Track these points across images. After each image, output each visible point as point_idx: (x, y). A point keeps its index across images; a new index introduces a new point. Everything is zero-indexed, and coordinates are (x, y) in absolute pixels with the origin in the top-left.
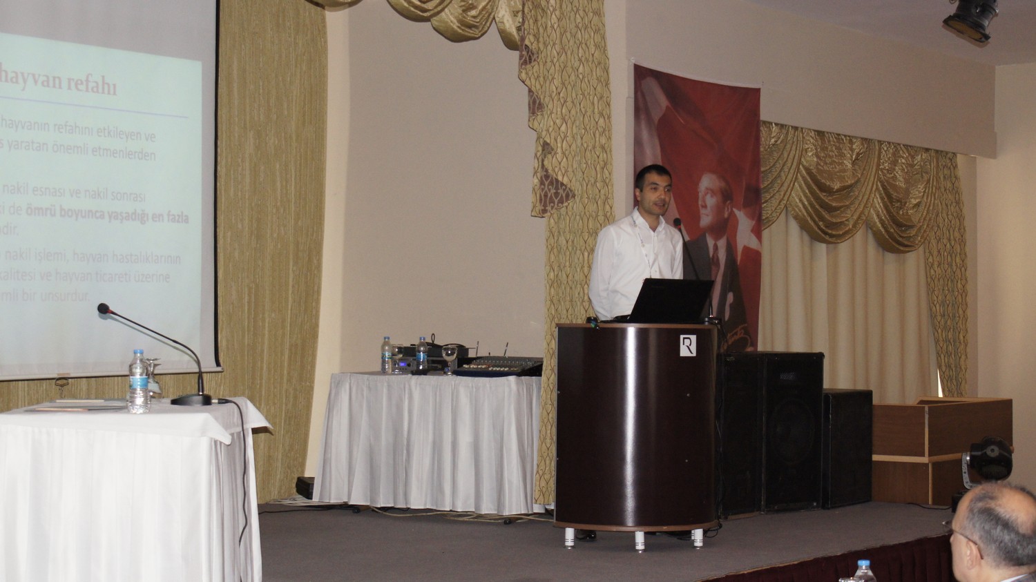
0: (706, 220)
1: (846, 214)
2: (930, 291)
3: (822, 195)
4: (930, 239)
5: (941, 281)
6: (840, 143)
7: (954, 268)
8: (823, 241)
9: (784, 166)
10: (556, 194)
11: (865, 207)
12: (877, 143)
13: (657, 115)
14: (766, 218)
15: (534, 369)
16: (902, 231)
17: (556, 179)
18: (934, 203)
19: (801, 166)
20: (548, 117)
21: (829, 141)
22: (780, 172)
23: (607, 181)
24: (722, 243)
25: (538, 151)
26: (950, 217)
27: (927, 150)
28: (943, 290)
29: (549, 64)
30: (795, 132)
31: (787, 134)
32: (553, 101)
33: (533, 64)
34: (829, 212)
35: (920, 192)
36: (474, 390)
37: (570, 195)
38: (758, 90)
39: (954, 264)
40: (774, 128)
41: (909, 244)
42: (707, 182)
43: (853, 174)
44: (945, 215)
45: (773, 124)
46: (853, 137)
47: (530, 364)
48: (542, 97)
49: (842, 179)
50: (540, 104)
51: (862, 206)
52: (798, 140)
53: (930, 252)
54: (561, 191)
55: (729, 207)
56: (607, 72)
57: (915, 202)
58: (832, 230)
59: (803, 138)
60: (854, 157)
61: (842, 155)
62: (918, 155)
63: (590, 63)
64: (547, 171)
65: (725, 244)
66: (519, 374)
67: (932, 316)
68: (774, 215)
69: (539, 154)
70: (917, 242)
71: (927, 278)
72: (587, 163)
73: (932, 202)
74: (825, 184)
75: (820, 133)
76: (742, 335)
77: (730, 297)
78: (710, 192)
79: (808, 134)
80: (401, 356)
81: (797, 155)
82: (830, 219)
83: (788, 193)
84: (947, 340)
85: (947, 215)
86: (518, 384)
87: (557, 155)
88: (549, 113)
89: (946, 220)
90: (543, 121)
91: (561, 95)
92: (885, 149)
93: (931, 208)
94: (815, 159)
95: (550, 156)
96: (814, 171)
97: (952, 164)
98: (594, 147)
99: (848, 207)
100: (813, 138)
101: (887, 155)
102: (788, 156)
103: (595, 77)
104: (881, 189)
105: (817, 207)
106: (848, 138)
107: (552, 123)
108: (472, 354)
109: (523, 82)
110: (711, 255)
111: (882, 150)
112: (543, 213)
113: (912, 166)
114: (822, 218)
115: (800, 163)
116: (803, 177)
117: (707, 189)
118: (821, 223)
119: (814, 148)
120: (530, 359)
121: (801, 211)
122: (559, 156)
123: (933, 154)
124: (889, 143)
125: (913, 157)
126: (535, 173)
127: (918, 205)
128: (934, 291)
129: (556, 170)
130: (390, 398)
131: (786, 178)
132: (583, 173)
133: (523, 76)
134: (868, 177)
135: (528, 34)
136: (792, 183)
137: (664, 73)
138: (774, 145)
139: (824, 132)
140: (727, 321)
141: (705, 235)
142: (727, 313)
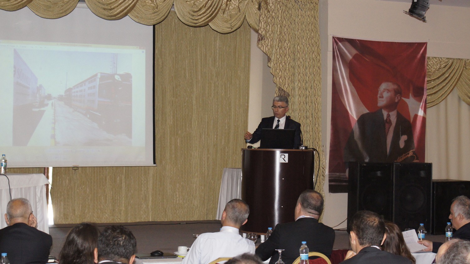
0: (381, 102)
17: (281, 88)
24: (394, 113)
30: (458, 61)
40: (443, 60)
42: (383, 86)
52: (460, 65)
55: (399, 97)
59: (466, 63)
65: (397, 114)
76: (411, 155)
77: (404, 138)
110: (385, 117)
115: (461, 75)
117: (385, 89)
121: (466, 97)
133: (260, 46)
135: (260, 28)
136: (454, 85)
137: (355, 40)
138: (444, 67)
140: (403, 148)
141: (381, 110)
142: (402, 145)
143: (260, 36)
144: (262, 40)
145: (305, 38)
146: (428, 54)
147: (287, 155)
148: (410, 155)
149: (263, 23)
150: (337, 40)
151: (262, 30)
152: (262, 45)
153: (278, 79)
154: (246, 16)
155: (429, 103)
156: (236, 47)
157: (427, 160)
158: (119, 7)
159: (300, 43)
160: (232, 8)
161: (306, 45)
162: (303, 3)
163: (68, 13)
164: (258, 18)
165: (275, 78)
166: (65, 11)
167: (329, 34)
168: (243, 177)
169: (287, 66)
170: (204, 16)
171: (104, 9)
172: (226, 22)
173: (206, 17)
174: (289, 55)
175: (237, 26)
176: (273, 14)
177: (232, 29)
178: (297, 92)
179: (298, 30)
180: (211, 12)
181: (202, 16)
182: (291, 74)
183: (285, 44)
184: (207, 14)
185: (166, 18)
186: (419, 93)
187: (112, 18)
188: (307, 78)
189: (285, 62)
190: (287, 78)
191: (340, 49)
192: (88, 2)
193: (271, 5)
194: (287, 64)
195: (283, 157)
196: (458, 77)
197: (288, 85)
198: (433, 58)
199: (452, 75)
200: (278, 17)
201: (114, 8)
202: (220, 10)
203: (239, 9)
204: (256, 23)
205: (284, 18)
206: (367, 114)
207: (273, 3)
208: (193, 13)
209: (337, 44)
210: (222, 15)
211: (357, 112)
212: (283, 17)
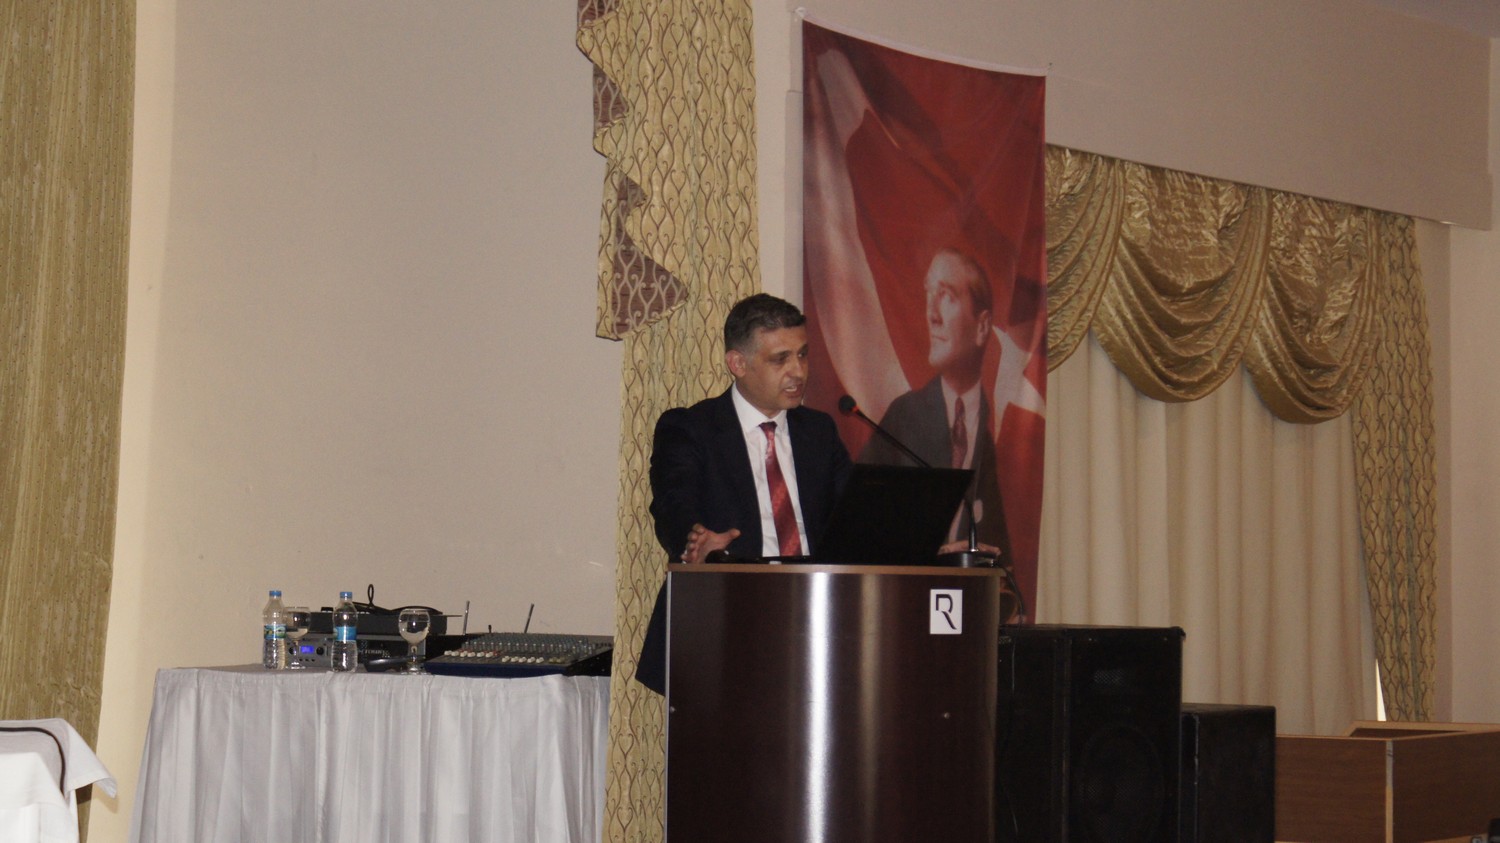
0: (941, 349)
1: (1207, 340)
2: (1363, 502)
3: (1160, 301)
4: (1364, 395)
5: (1385, 479)
6: (1193, 193)
7: (1411, 454)
8: (1158, 395)
9: (1088, 239)
10: (648, 291)
11: (1243, 326)
12: (1264, 195)
13: (847, 128)
14: (1054, 348)
15: (593, 661)
16: (1313, 378)
17: (647, 260)
18: (1373, 320)
19: (1120, 241)
20: (636, 130)
21: (1174, 189)
22: (1081, 250)
23: (750, 266)
24: (972, 398)
25: (610, 200)
26: (1403, 349)
27: (1359, 210)
28: (1389, 499)
29: (638, 17)
30: (1109, 170)
31: (1093, 172)
32: (646, 94)
33: (606, 17)
34: (1173, 336)
35: (1345, 297)
36: (472, 703)
37: (676, 293)
38: (1040, 81)
39: (1410, 445)
40: (1069, 160)
41: (1327, 404)
42: (943, 270)
43: (1221, 257)
44: (1392, 345)
45: (1068, 153)
46: (1218, 180)
47: (588, 651)
48: (624, 88)
49: (1197, 267)
50: (618, 102)
51: (1237, 326)
52: (1115, 186)
53: (1363, 422)
54: (656, 286)
55: (986, 323)
56: (748, 37)
57: (1336, 318)
58: (1175, 372)
59: (1125, 181)
60: (1221, 221)
61: (1197, 219)
62: (1341, 221)
63: (717, 18)
64: (629, 241)
65: (978, 399)
66: (567, 672)
67: (1366, 554)
68: (1069, 340)
69: (610, 206)
70: (1340, 400)
71: (1356, 475)
72: (710, 227)
73: (1370, 317)
74: (1166, 278)
75: (1157, 172)
78: (948, 291)
79: (1133, 173)
80: (306, 631)
81: (1113, 218)
82: (1175, 351)
83: (1096, 296)
84: (1395, 605)
85: (1398, 345)
86: (565, 692)
87: (652, 210)
88: (637, 120)
89: (1395, 356)
90: (624, 137)
91: (661, 83)
92: (1280, 205)
93: (1367, 330)
94: (1148, 226)
95: (637, 212)
96: (1145, 251)
97: (1405, 240)
98: (725, 195)
99: (1209, 326)
100: (1143, 182)
101: (1282, 220)
102: (1097, 218)
103: (726, 46)
104: (1272, 289)
105: (1151, 324)
106: (1210, 183)
107: (644, 142)
108: (453, 629)
109: (586, 55)
110: (951, 423)
111: (1275, 210)
112: (620, 332)
113: (1331, 242)
114: (1159, 349)
115: (1118, 233)
116: (1124, 263)
117: (942, 284)
118: (1157, 360)
119: (1145, 202)
120: (586, 639)
121: (1117, 332)
122: (657, 210)
123: (1369, 216)
124: (1287, 194)
125: (1332, 226)
126: (605, 245)
127: (1340, 324)
128: (1370, 502)
129: (650, 240)
130: (286, 724)
131: (1093, 265)
132: (702, 249)
133: (587, 41)
134: (1249, 264)
136: (1105, 274)
137: (862, 43)
139: (1163, 169)
141: (936, 382)
144: (601, 14)
150: (812, 40)
152: (593, 37)
206: (908, 393)
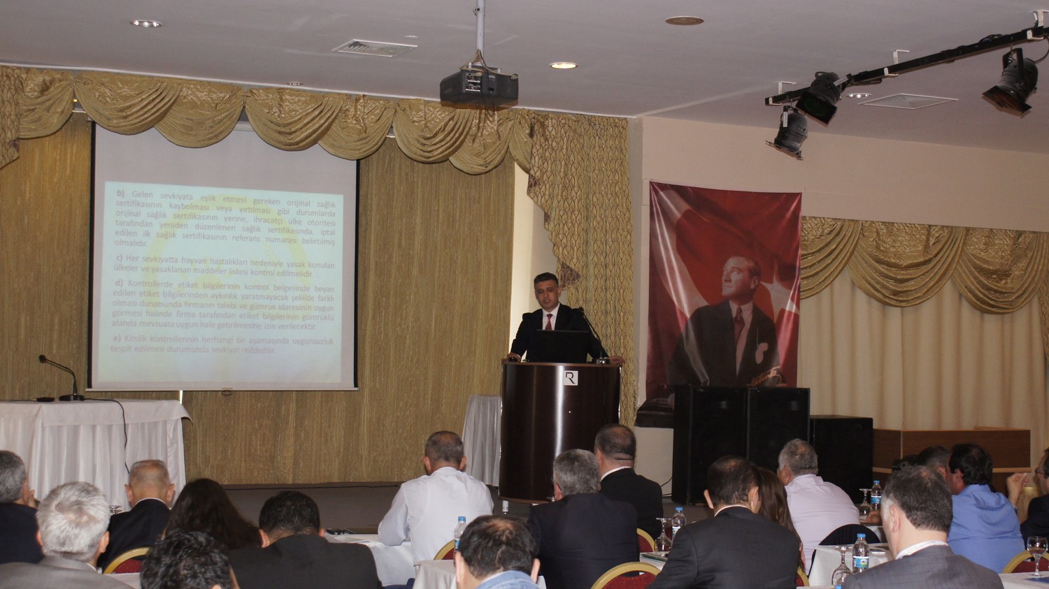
0: (728, 289)
3: (892, 273)
6: (911, 230)
8: (894, 306)
9: (836, 249)
12: (963, 230)
21: (898, 230)
24: (749, 306)
30: (853, 224)
31: (843, 225)
33: (538, 186)
38: (799, 195)
40: (827, 221)
42: (732, 263)
43: (928, 253)
46: (931, 225)
52: (854, 230)
55: (757, 281)
59: (862, 228)
60: (932, 240)
61: (913, 240)
62: (1019, 237)
65: (753, 308)
68: (821, 286)
70: (1017, 305)
74: (891, 262)
75: (887, 224)
76: (775, 375)
77: (763, 347)
78: (736, 270)
79: (870, 225)
82: (894, 289)
94: (875, 244)
96: (875, 252)
100: (875, 228)
104: (969, 264)
105: (881, 280)
106: (925, 226)
110: (734, 314)
114: (884, 287)
117: (733, 268)
118: (884, 291)
119: (875, 235)
123: (1043, 235)
124: (980, 229)
125: (1013, 239)
133: (532, 194)
134: (946, 255)
135: (533, 166)
136: (844, 262)
137: (686, 187)
138: (828, 234)
139: (893, 223)
140: (759, 365)
141: (726, 301)
142: (759, 358)
143: (532, 180)
144: (535, 185)
145: (605, 183)
146: (805, 211)
147: (576, 373)
148: (770, 376)
149: (537, 158)
150: (656, 187)
151: (536, 169)
152: (535, 193)
153: (561, 249)
154: (510, 147)
155: (804, 291)
156: (490, 196)
157: (801, 384)
158: (303, 130)
159: (597, 191)
160: (487, 133)
161: (607, 194)
162: (602, 126)
163: (220, 138)
164: (529, 151)
165: (556, 247)
166: (216, 136)
167: (644, 177)
168: (504, 408)
169: (576, 229)
170: (442, 146)
171: (280, 133)
172: (478, 155)
173: (444, 147)
174: (579, 211)
175: (496, 162)
176: (554, 144)
177: (486, 167)
178: (591, 271)
179: (594, 170)
180: (454, 140)
181: (438, 146)
182: (582, 242)
183: (573, 194)
184: (447, 143)
185: (379, 148)
186: (788, 274)
187: (292, 147)
188: (608, 248)
189: (572, 223)
190: (575, 248)
191: (661, 202)
192: (254, 120)
193: (550, 129)
194: (576, 226)
195: (570, 376)
196: (851, 250)
197: (577, 259)
198: (811, 218)
199: (841, 247)
200: (562, 149)
201: (295, 132)
202: (468, 137)
203: (499, 136)
204: (526, 158)
205: (572, 151)
206: (707, 306)
207: (553, 126)
208: (423, 141)
209: (657, 193)
210: (470, 145)
211: (690, 305)
212: (569, 149)
